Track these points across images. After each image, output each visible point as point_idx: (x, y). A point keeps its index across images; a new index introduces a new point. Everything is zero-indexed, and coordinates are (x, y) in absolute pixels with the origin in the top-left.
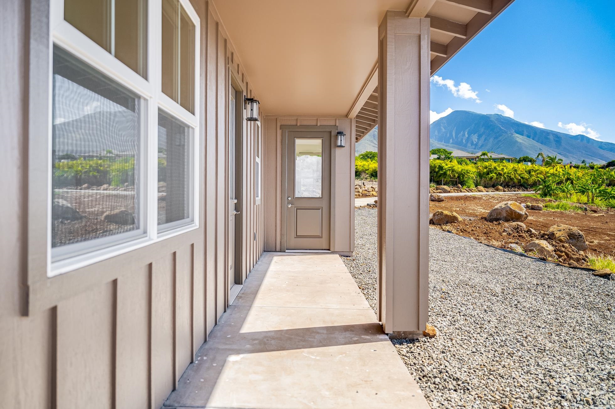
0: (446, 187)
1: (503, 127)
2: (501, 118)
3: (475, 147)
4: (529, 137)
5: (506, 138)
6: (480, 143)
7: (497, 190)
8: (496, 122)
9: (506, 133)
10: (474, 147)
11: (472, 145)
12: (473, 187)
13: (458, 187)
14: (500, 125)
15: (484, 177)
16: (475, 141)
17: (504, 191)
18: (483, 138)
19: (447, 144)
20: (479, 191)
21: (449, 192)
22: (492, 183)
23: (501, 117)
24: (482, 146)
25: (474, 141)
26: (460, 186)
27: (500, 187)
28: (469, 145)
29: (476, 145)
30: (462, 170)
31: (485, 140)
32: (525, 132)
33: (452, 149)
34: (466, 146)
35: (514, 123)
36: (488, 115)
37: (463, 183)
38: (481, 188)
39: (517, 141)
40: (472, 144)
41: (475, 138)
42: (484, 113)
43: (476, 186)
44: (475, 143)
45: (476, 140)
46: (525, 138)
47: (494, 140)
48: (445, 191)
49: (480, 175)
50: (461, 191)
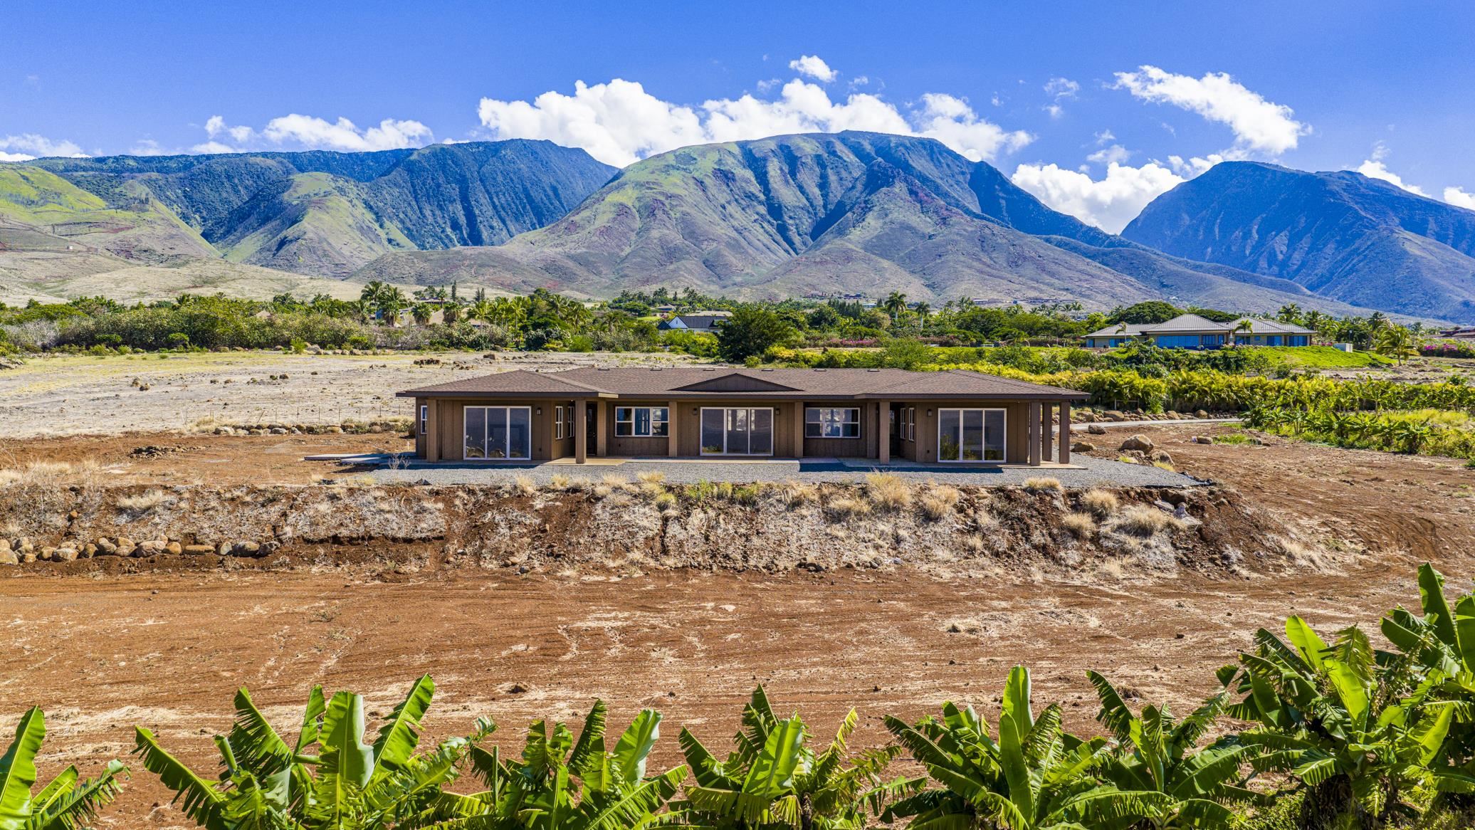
0: (1118, 413)
1: (1365, 209)
2: (1361, 184)
3: (1281, 271)
4: (1441, 238)
5: (1373, 244)
6: (1297, 257)
7: (1199, 416)
8: (1346, 196)
9: (1374, 227)
10: (1275, 269)
11: (1270, 266)
12: (1160, 412)
13: (1138, 413)
14: (1357, 203)
15: (1180, 397)
16: (1281, 252)
17: (1209, 418)
18: (1305, 243)
19: (1198, 263)
20: (1171, 418)
21: (1123, 420)
22: (1192, 406)
23: (1362, 181)
24: (1303, 265)
25: (1278, 253)
26: (1140, 410)
27: (1203, 412)
28: (1263, 263)
29: (1284, 265)
30: (1145, 386)
31: (1311, 250)
32: (1432, 225)
33: (1210, 276)
34: (1254, 266)
35: (1398, 198)
36: (1322, 176)
37: (1145, 407)
38: (1172, 413)
39: (1406, 252)
40: (1272, 259)
41: (1280, 243)
42: (1311, 169)
43: (1166, 411)
44: (1280, 257)
45: (1284, 249)
46: (1430, 241)
47: (1336, 249)
48: (1117, 419)
49: (1175, 393)
50: (1141, 419)
